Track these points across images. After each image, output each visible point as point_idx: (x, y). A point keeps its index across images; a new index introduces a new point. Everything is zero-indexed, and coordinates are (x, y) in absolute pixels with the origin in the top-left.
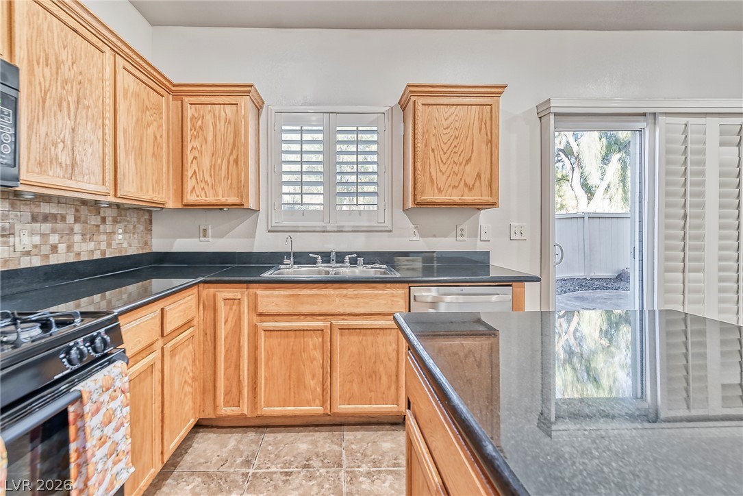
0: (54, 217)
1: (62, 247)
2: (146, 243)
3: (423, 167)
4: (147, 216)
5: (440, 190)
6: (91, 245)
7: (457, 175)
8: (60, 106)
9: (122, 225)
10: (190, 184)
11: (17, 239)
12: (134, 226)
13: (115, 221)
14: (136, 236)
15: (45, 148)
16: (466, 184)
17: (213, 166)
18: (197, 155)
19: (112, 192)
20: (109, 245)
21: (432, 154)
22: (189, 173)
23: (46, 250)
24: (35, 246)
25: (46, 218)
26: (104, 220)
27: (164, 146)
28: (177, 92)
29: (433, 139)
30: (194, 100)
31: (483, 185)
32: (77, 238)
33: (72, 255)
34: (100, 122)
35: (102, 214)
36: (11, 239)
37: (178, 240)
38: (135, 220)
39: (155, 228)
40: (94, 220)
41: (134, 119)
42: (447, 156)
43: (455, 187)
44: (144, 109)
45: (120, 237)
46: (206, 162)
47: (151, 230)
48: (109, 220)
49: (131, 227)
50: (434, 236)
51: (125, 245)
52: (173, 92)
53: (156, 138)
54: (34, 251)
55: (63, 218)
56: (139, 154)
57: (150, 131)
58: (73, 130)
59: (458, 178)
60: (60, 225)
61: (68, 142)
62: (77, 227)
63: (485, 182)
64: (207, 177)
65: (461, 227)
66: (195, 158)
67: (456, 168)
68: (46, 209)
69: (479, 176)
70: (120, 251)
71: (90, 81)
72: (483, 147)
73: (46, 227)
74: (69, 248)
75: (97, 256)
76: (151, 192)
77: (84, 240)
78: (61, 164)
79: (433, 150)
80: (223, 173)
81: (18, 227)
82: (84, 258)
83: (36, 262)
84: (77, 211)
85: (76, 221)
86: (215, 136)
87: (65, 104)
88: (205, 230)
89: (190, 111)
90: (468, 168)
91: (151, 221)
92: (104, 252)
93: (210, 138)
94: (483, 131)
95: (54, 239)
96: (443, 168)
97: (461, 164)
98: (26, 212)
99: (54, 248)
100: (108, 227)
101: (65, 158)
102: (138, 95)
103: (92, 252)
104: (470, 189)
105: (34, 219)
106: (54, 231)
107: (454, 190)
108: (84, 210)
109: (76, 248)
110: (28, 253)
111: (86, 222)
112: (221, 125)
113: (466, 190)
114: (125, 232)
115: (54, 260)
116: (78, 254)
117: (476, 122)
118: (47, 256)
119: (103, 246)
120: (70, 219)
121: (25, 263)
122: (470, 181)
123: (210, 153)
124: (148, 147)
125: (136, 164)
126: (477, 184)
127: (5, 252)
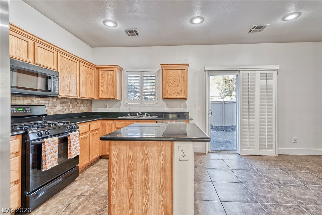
0: (66, 102)
1: (67, 110)
2: (90, 109)
3: (165, 88)
4: (90, 102)
5: (170, 94)
6: (75, 109)
7: (175, 90)
8: (67, 78)
9: (83, 104)
10: (101, 93)
11: (57, 107)
12: (86, 105)
13: (81, 103)
14: (87, 107)
15: (64, 87)
16: (177, 93)
17: (107, 88)
18: (103, 85)
19: (79, 96)
20: (79, 109)
21: (168, 84)
22: (101, 90)
23: (64, 110)
24: (61, 109)
25: (64, 102)
26: (78, 103)
27: (94, 83)
28: (98, 68)
29: (168, 80)
30: (102, 70)
31: (183, 93)
32: (71, 107)
33: (70, 112)
34: (76, 79)
35: (77, 101)
36: (56, 107)
37: (99, 108)
38: (87, 103)
39: (92, 105)
40: (75, 103)
41: (85, 77)
42: (172, 84)
43: (174, 93)
44: (87, 74)
45: (82, 107)
46: (105, 87)
47: (91, 105)
48: (79, 103)
49: (85, 105)
50: (172, 108)
51: (84, 110)
52: (96, 67)
53: (91, 81)
54: (61, 110)
55: (68, 103)
56: (86, 86)
57: (89, 80)
58: (70, 82)
59: (175, 91)
60: (67, 104)
61: (69, 85)
62: (71, 105)
63: (183, 92)
64: (105, 91)
65: (180, 105)
66: (102, 86)
67: (174, 88)
68: (64, 100)
69: (181, 90)
70: (82, 111)
71: (74, 70)
72: (183, 82)
73: (64, 105)
74: (69, 110)
75: (76, 112)
76: (89, 95)
77: (73, 108)
78: (67, 91)
79: (168, 83)
80: (110, 90)
81: (58, 105)
82: (73, 112)
83: (62, 113)
84: (71, 100)
85: (71, 103)
86: (107, 79)
87: (68, 77)
88: (106, 106)
89: (101, 73)
90: (178, 88)
91: (91, 103)
92: (78, 111)
93: (106, 80)
94: (183, 77)
95: (65, 108)
96: (171, 88)
97: (176, 87)
98: (59, 101)
99: (66, 110)
100: (79, 105)
101: (68, 89)
102: (86, 71)
103: (75, 111)
104: (179, 94)
105: (61, 103)
106: (65, 106)
107: (174, 94)
108: (73, 100)
109: (71, 110)
110: (60, 111)
111: (73, 103)
112: (109, 77)
113: (178, 94)
114: (84, 106)
115: (65, 113)
116: (71, 111)
117: (181, 75)
118: (64, 112)
119: (78, 110)
120: (69, 103)
121: (59, 113)
122: (179, 92)
123: (106, 85)
124: (89, 84)
125: (85, 88)
126: (181, 92)
127: (55, 110)
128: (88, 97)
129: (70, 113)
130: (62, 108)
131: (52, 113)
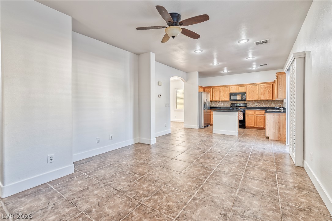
0: (260, 102)
4: (281, 101)
6: (266, 105)
8: (251, 93)
13: (271, 102)
20: (270, 105)
25: (259, 102)
26: (269, 102)
32: (264, 104)
40: (266, 102)
49: (276, 103)
51: (274, 105)
73: (259, 103)
75: (267, 106)
82: (265, 106)
83: (257, 106)
91: (283, 102)
95: (260, 104)
99: (260, 105)
100: (270, 103)
102: (264, 87)
115: (260, 106)
120: (262, 102)
121: (256, 106)
127: (254, 105)
128: (266, 99)
129: (262, 106)
130: (258, 104)
131: (253, 106)
